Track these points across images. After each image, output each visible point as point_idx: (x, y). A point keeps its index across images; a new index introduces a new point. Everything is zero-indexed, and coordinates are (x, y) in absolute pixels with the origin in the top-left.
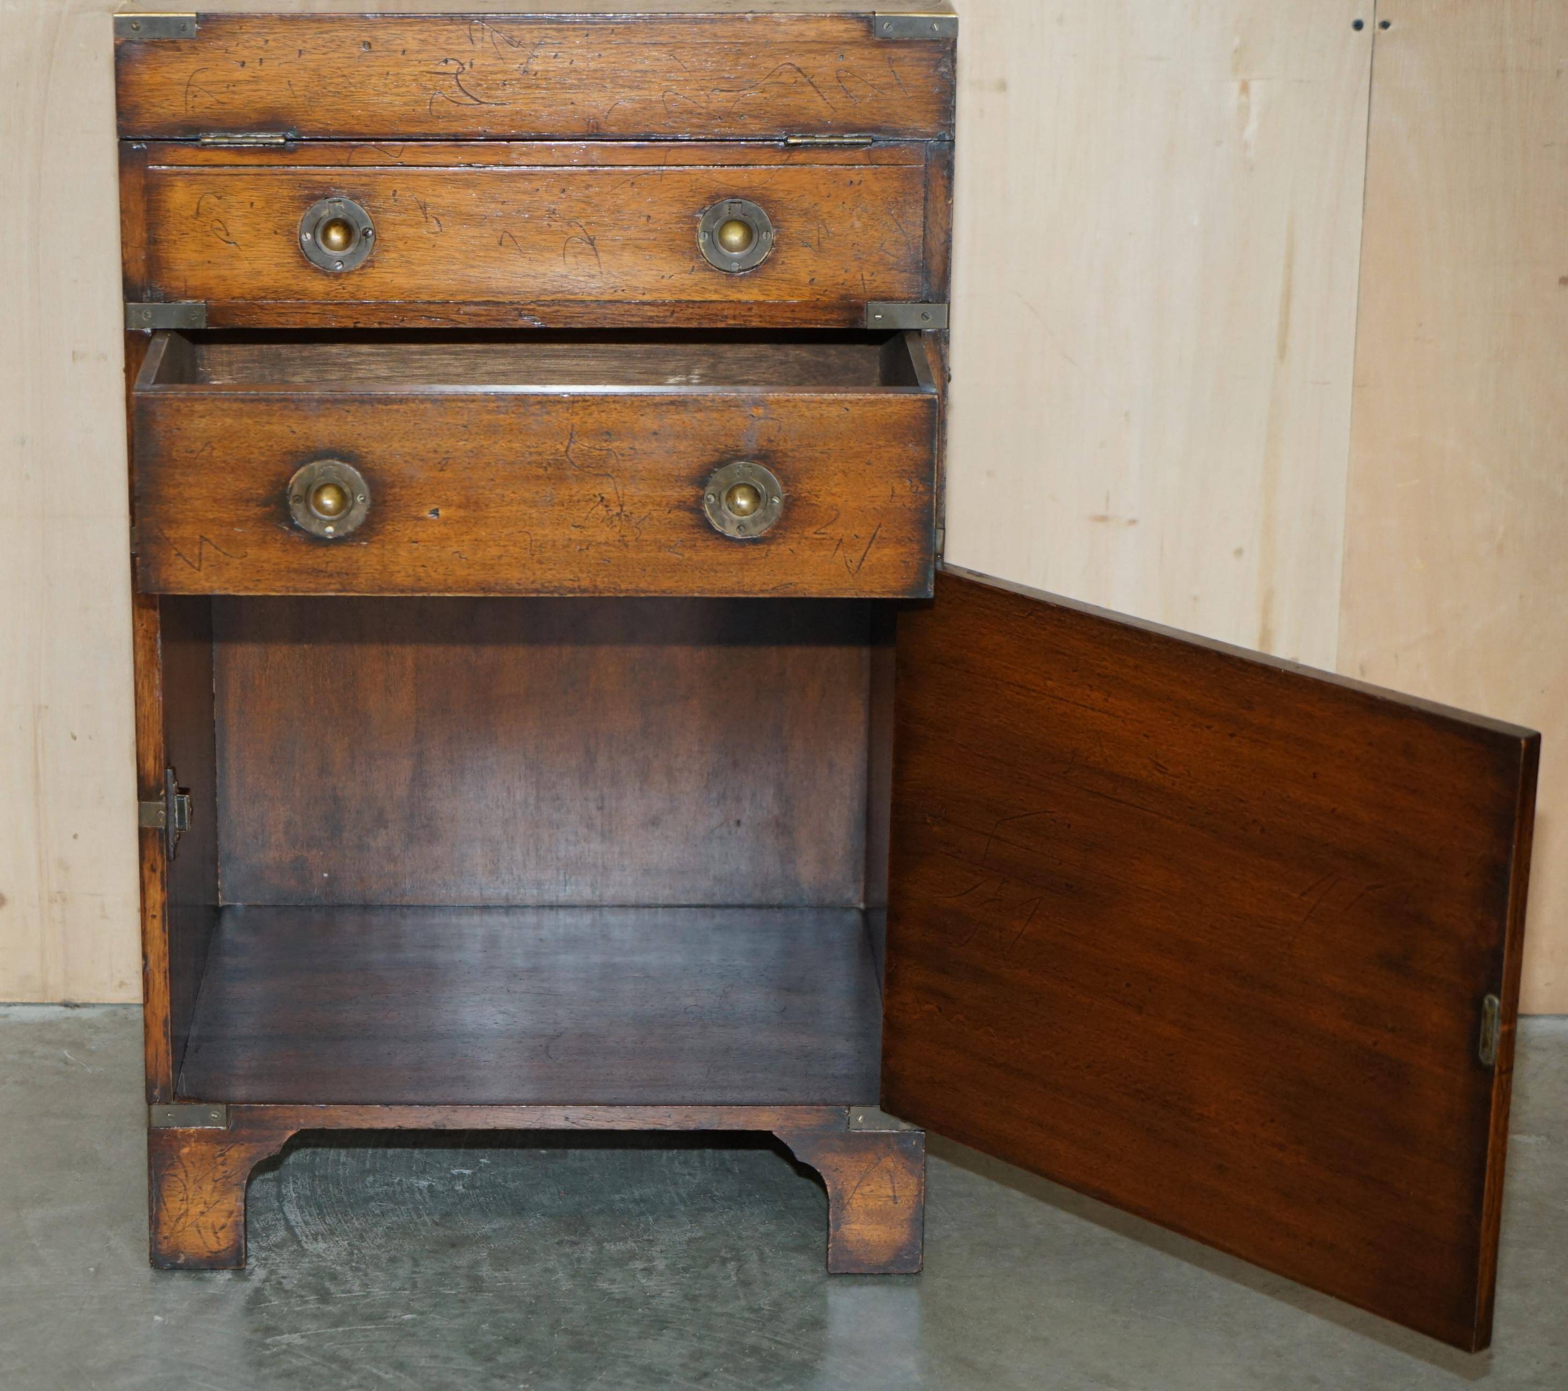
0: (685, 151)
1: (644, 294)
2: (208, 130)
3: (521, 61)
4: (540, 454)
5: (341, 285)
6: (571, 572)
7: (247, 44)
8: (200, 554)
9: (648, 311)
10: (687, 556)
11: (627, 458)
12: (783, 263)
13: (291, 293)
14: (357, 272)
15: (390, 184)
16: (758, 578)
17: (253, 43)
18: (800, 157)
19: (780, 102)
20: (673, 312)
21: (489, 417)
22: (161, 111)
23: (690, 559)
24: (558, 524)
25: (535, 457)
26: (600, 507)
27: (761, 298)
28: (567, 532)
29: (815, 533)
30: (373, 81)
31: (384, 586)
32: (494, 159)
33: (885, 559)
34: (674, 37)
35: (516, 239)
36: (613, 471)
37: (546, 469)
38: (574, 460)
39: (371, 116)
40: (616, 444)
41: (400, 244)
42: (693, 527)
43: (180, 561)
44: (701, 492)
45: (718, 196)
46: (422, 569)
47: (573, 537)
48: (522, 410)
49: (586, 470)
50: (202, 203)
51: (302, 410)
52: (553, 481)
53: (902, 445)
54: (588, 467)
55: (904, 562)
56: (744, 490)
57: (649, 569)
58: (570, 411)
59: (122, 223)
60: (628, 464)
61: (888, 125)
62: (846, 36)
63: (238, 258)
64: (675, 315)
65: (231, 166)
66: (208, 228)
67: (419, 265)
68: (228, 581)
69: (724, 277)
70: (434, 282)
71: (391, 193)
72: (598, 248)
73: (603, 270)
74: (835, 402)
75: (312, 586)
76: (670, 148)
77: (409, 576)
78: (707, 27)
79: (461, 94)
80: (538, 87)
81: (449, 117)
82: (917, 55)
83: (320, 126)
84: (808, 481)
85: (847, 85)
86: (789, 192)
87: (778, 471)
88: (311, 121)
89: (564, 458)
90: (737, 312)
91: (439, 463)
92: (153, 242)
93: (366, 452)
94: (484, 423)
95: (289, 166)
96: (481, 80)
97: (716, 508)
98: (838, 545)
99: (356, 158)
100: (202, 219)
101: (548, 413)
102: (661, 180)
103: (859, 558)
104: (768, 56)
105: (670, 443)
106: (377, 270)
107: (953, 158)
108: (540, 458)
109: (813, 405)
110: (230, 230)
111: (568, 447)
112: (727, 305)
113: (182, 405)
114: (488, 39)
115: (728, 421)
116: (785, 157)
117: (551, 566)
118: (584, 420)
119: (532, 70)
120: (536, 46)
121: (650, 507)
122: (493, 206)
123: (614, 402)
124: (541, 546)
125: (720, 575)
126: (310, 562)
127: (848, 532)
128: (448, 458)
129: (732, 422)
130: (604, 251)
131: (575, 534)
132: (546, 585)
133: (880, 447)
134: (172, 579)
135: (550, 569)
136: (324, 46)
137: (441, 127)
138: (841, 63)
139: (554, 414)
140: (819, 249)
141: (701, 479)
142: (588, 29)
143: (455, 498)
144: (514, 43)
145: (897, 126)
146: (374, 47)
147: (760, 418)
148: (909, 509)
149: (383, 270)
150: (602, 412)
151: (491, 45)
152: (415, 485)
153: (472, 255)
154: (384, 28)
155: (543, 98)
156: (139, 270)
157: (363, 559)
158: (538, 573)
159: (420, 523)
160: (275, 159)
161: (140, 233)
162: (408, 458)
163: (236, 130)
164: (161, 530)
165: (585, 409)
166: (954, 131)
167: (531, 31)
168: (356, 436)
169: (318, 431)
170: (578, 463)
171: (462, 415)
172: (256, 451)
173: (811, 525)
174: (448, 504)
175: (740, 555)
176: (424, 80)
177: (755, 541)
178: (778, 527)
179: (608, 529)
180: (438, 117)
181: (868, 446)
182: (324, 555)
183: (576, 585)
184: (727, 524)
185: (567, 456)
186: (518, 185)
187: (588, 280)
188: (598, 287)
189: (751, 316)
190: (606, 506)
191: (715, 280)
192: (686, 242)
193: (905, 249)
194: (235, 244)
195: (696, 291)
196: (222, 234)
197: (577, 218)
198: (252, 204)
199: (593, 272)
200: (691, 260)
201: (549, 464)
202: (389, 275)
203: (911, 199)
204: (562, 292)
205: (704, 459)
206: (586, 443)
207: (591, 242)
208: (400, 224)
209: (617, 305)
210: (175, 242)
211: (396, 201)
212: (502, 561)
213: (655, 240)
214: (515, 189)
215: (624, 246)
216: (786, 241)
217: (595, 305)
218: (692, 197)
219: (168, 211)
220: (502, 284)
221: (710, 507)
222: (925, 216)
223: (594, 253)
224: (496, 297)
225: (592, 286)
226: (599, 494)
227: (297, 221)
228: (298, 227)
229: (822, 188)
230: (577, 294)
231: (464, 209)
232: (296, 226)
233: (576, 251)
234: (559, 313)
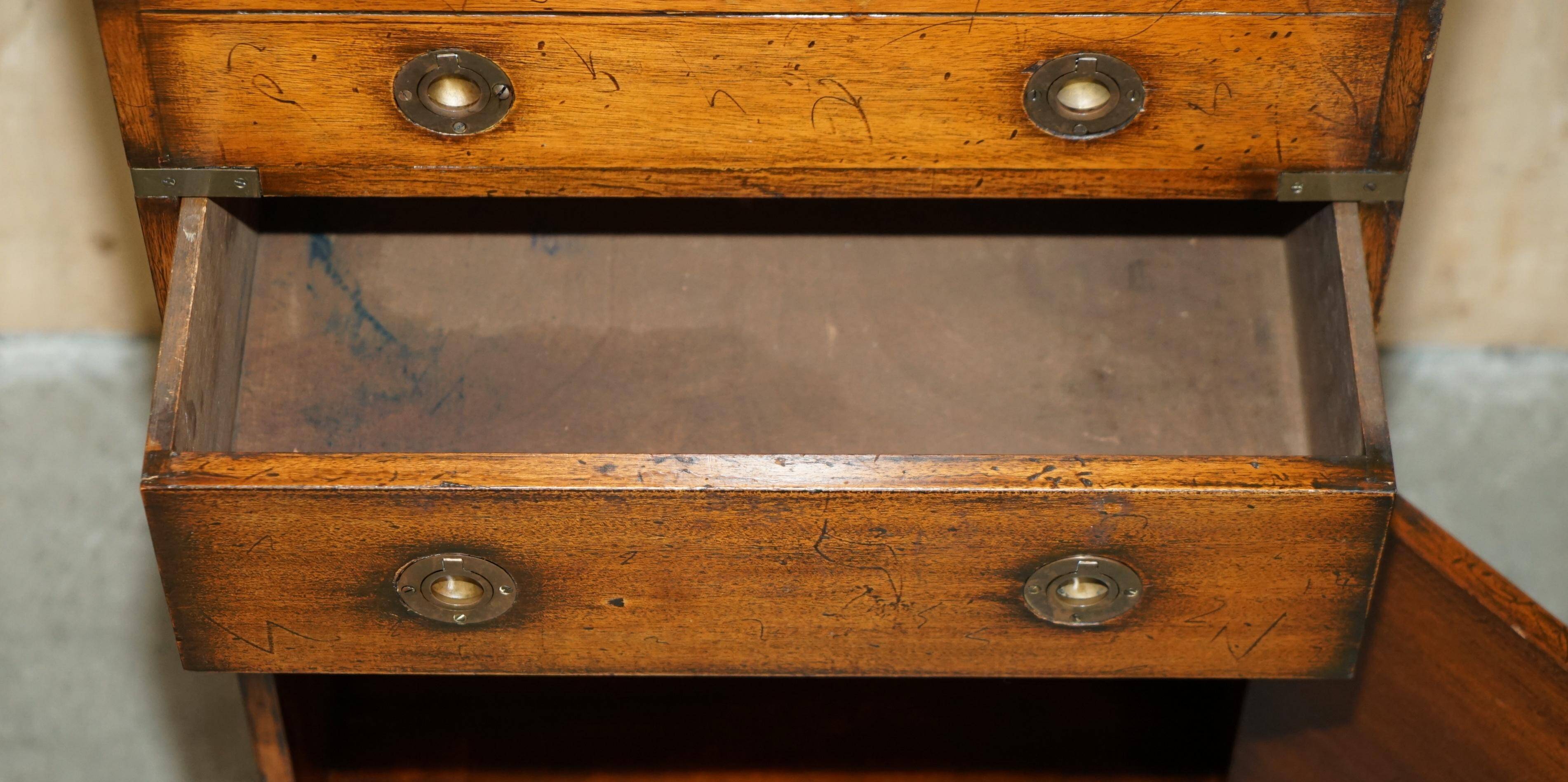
1: (936, 161)
4: (775, 548)
5: (463, 150)
8: (270, 638)
9: (941, 180)
11: (909, 553)
12: (1156, 128)
14: (488, 136)
20: (980, 182)
21: (697, 514)
24: (803, 613)
25: (767, 552)
26: (867, 598)
27: (1118, 166)
28: (816, 620)
29: (1187, 622)
31: (546, 668)
35: (737, 99)
36: (887, 565)
37: (784, 564)
38: (828, 555)
40: (893, 540)
41: (554, 104)
42: (1006, 615)
43: (242, 645)
44: (1020, 586)
45: (1059, 50)
46: (600, 653)
48: (747, 506)
49: (846, 564)
50: (235, 56)
52: (796, 574)
53: (1330, 542)
54: (849, 561)
55: (1316, 648)
57: (936, 653)
58: (823, 508)
60: (909, 558)
63: (300, 118)
64: (983, 184)
66: (248, 84)
67: (584, 127)
69: (1063, 143)
70: (610, 147)
71: (536, 45)
72: (866, 110)
73: (873, 135)
74: (1234, 499)
77: (582, 659)
84: (1183, 572)
86: (1174, 46)
87: (1137, 565)
89: (812, 552)
90: (1080, 182)
91: (621, 557)
93: (509, 547)
94: (690, 519)
98: (1219, 633)
100: (237, 74)
101: (788, 511)
103: (1249, 645)
105: (975, 539)
106: (518, 133)
108: (775, 552)
110: (284, 87)
111: (818, 542)
112: (1065, 174)
113: (220, 501)
118: (844, 517)
122: (700, 61)
127: (1237, 621)
128: (635, 553)
129: (1073, 519)
130: (875, 114)
131: (828, 622)
134: (232, 660)
139: (797, 512)
140: (1215, 112)
141: (1021, 572)
143: (647, 589)
147: (1115, 515)
148: (1331, 600)
149: (528, 134)
150: (872, 508)
152: (585, 576)
153: (668, 117)
156: (147, 132)
157: (513, 643)
159: (594, 612)
162: (573, 553)
164: (209, 618)
165: (845, 506)
168: (491, 531)
169: (433, 527)
170: (833, 557)
171: (654, 512)
172: (340, 545)
173: (1181, 615)
174: (636, 596)
175: (1073, 641)
177: (1096, 628)
178: (1131, 616)
179: (877, 618)
181: (1278, 542)
182: (455, 640)
184: (1057, 613)
185: (817, 550)
187: (850, 145)
188: (866, 154)
189: (1100, 186)
190: (875, 597)
191: (1048, 147)
192: (1005, 103)
193: (1350, 112)
194: (293, 103)
195: (1018, 158)
196: (273, 92)
197: (834, 75)
198: (314, 57)
199: (858, 137)
200: (1013, 123)
201: (789, 558)
202: (539, 139)
203: (1368, 54)
204: (809, 159)
205: (1026, 553)
206: (846, 539)
207: (856, 103)
208: (552, 82)
209: (894, 173)
210: (198, 100)
211: (544, 54)
212: (719, 646)
213: (956, 100)
214: (735, 41)
215: (908, 108)
216: (1163, 102)
217: (860, 174)
218: (1019, 51)
219: (183, 64)
220: (715, 149)
221: (1032, 597)
222: (1387, 74)
223: (859, 115)
224: (707, 163)
225: (857, 152)
226: (865, 586)
227: (389, 77)
228: (391, 84)
229: (1226, 41)
230: (833, 161)
231: (653, 65)
232: (387, 83)
233: (832, 112)
234: (804, 182)
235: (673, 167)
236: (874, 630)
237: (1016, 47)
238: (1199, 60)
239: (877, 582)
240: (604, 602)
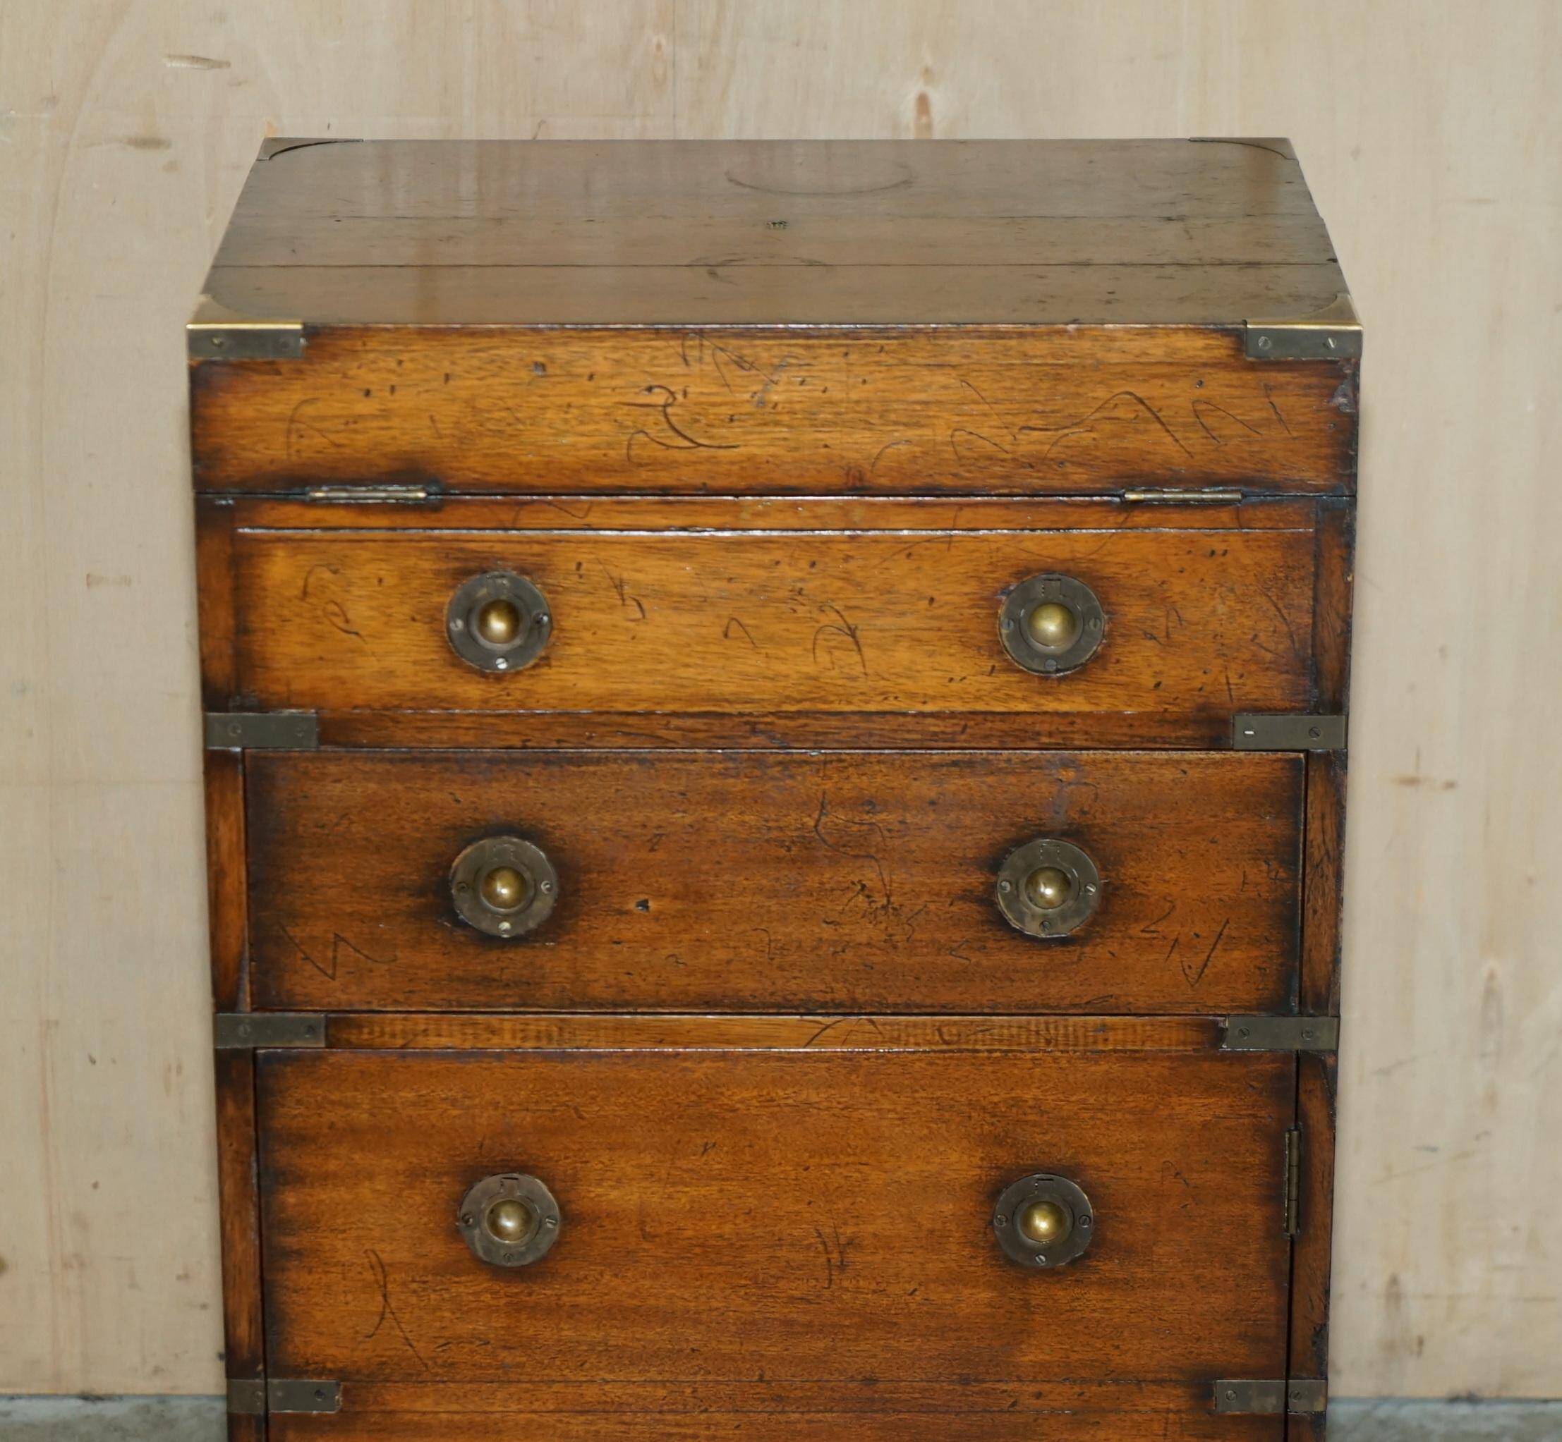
0: (982, 510)
1: (924, 703)
2: (318, 483)
3: (755, 388)
4: (781, 829)
5: (504, 690)
6: (823, 981)
7: (373, 366)
8: (335, 958)
9: (930, 725)
10: (974, 960)
11: (895, 834)
12: (1118, 661)
13: (437, 701)
14: (527, 673)
15: (570, 555)
16: (1067, 988)
17: (382, 364)
18: (1141, 518)
19: (1112, 443)
20: (965, 727)
21: (715, 782)
22: (254, 456)
23: (978, 964)
24: (805, 920)
25: (774, 834)
26: (861, 897)
27: (1087, 708)
28: (817, 930)
29: (1143, 931)
30: (548, 416)
31: (577, 999)
32: (717, 520)
33: (1234, 964)
34: (967, 357)
35: (748, 629)
36: (877, 852)
37: (789, 850)
38: (826, 838)
39: (548, 463)
40: (883, 816)
41: (587, 636)
42: (983, 923)
43: (309, 967)
44: (993, 879)
45: (1028, 571)
46: (626, 977)
47: (825, 936)
48: (757, 773)
49: (842, 849)
50: (312, 580)
51: (468, 773)
52: (799, 864)
53: (1257, 818)
54: (844, 846)
55: (1259, 968)
56: (1050, 874)
57: (924, 977)
58: (821, 774)
59: (201, 606)
60: (897, 842)
61: (1264, 475)
62: (1205, 356)
63: (362, 652)
64: (968, 730)
65: (350, 528)
66: (319, 613)
67: (612, 662)
68: (372, 993)
69: (1036, 679)
70: (633, 686)
71: (573, 566)
72: (861, 641)
73: (868, 671)
74: (1167, 762)
75: (482, 999)
76: (961, 506)
77: (610, 986)
78: (1013, 343)
79: (671, 433)
80: (777, 423)
81: (652, 464)
82: (1305, 381)
83: (476, 476)
84: (1133, 864)
85: (1208, 421)
86: (1127, 566)
87: (1094, 851)
88: (463, 469)
89: (813, 834)
90: (1053, 728)
91: (649, 841)
92: (242, 630)
93: (553, 827)
94: (709, 789)
95: (432, 529)
96: (699, 414)
97: (1013, 899)
98: (1173, 947)
99: (525, 518)
100: (311, 601)
101: (792, 777)
102: (949, 549)
103: (1201, 964)
104: (1099, 383)
105: (953, 816)
106: (554, 670)
107: (1354, 519)
108: (781, 834)
109: (1139, 766)
110: (350, 616)
111: (818, 821)
112: (1040, 718)
113: (311, 767)
114: (708, 359)
115: (1028, 787)
116: (1121, 518)
117: (796, 974)
118: (839, 785)
119: (770, 402)
120: (777, 368)
121: (926, 898)
122: (716, 584)
123: (879, 762)
124: (782, 948)
125: (1018, 984)
126: (479, 968)
127: (1186, 929)
128: (661, 835)
129: (1034, 788)
130: (870, 646)
131: (827, 932)
132: (790, 997)
133: (1229, 820)
134: (298, 989)
135: (795, 978)
136: (480, 369)
137: (643, 477)
138: (1199, 392)
139: (799, 778)
140: (1167, 643)
141: (993, 863)
142: (847, 346)
143: (670, 886)
144: (747, 366)
145: (1277, 477)
146: (550, 370)
147: (1070, 784)
148: (1266, 900)
149: (563, 670)
150: (863, 775)
151: (712, 367)
152: (616, 868)
153: (687, 650)
154: (565, 344)
155: (785, 439)
156: (222, 669)
157: (550, 964)
158: (780, 982)
159: (624, 918)
160: (412, 519)
161: (224, 619)
162: (608, 835)
163: (357, 482)
164: (283, 928)
165: (839, 770)
166: (1356, 483)
167: (769, 349)
168: (539, 806)
169: (489, 800)
170: (831, 841)
171: (679, 779)
172: (408, 825)
173: (1137, 920)
174: (660, 894)
175: (1044, 960)
176: (620, 414)
177: (1064, 942)
178: (1094, 923)
179: (871, 926)
180: (640, 465)
181: (1212, 820)
182: (498, 960)
183: (829, 997)
184: (1027, 919)
185: (817, 831)
186: (750, 555)
187: (849, 684)
188: (862, 694)
189: (1073, 732)
190: (868, 897)
191: (1024, 685)
192: (983, 632)
193: (1288, 643)
194: (357, 634)
195: (997, 699)
196: (339, 621)
197: (833, 600)
198: (380, 581)
199: (854, 673)
200: (991, 657)
201: (793, 842)
202: (571, 677)
203: (1296, 575)
204: (812, 700)
205: (996, 835)
206: (841, 816)
207: (852, 632)
208: (585, 609)
209: (888, 717)
210: (273, 631)
211: (581, 576)
212: (732, 967)
213: (939, 629)
214: (747, 561)
215: (898, 639)
216: (1122, 630)
217: (856, 718)
218: (992, 572)
219: (264, 589)
220: (729, 689)
221: (1005, 897)
222: (1315, 599)
223: (855, 648)
224: (720, 706)
225: (853, 691)
226: (860, 881)
227: (443, 604)
228: (445, 612)
229: (1172, 560)
230: (832, 702)
231: (676, 588)
232: (441, 610)
233: (833, 644)
234: (807, 729)
235: (691, 710)
236: (869, 944)
237: (990, 568)
238: (1150, 583)
239: (870, 875)
240: (631, 906)
